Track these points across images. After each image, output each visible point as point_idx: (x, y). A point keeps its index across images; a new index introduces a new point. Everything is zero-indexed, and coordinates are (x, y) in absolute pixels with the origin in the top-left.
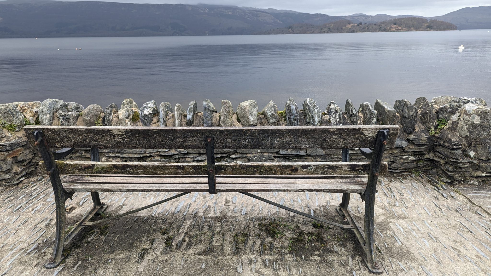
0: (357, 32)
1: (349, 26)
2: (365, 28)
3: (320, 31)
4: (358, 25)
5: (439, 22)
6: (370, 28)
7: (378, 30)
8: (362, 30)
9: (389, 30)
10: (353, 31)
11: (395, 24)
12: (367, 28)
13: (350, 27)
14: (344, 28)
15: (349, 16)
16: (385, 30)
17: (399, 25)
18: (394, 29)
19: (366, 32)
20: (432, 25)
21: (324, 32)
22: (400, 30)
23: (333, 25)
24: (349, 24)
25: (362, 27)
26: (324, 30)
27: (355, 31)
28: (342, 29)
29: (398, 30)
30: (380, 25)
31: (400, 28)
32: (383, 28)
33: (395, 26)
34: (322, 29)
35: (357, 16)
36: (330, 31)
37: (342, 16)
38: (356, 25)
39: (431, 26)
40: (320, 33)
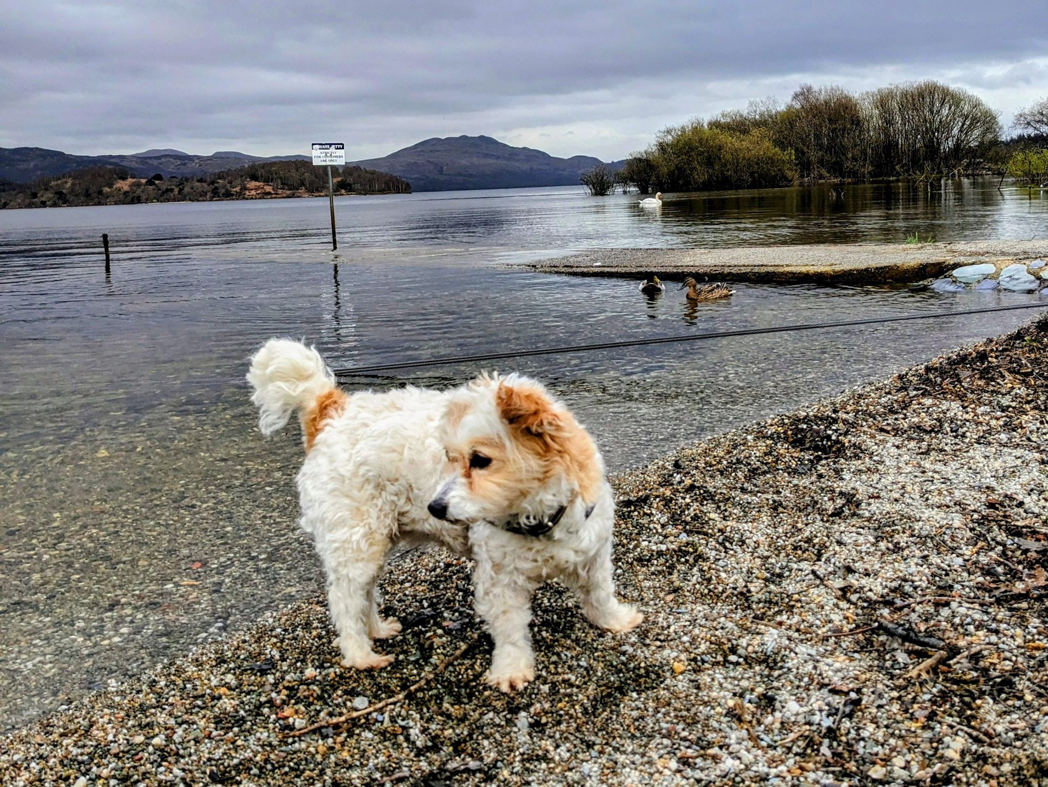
0: (148, 200)
1: (124, 185)
2: (172, 190)
3: (27, 201)
4: (150, 183)
5: (366, 172)
6: (187, 189)
7: (209, 195)
8: (162, 195)
9: (241, 196)
10: (136, 200)
11: (254, 178)
12: (176, 191)
13: (126, 188)
14: (106, 190)
15: (133, 156)
16: (228, 196)
17: (267, 181)
18: (253, 192)
19: (175, 200)
20: (350, 180)
21: (43, 205)
22: (269, 193)
23: (70, 182)
24: (124, 178)
25: (164, 188)
26: (43, 199)
27: (144, 197)
28: (100, 192)
29: (265, 195)
30: (213, 183)
31: (268, 189)
32: (223, 191)
33: (253, 184)
34: (34, 195)
35: (156, 158)
36: (62, 199)
37: (111, 157)
38: (144, 181)
39: (350, 185)
40: (29, 206)
